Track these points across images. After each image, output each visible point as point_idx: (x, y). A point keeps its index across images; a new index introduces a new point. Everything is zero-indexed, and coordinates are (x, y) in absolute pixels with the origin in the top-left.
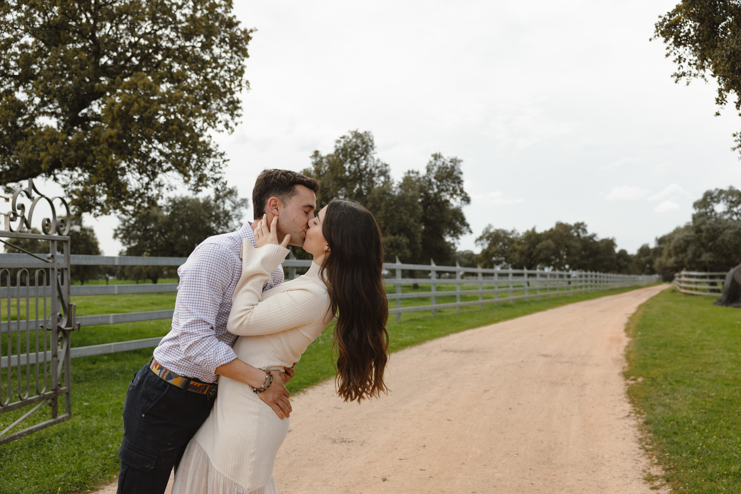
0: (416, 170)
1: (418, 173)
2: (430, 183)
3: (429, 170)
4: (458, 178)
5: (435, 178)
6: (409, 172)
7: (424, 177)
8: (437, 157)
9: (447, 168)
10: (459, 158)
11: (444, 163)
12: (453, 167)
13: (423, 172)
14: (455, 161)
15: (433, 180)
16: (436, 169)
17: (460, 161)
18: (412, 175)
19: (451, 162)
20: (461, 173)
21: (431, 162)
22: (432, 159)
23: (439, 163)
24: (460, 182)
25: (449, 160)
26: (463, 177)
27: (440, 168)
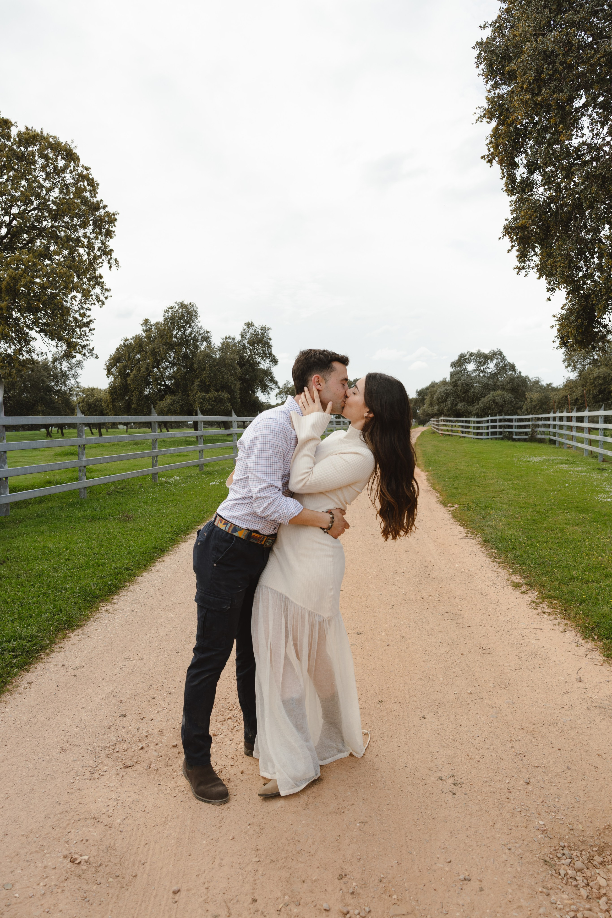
0: (232, 336)
1: (234, 339)
2: (244, 347)
3: (242, 337)
4: (268, 343)
5: (248, 343)
6: (226, 338)
7: (239, 342)
8: (249, 325)
9: (258, 335)
10: (267, 326)
11: (255, 330)
12: (263, 334)
13: (238, 338)
14: (264, 329)
15: (246, 345)
16: (249, 335)
17: (269, 329)
18: (228, 340)
19: (261, 330)
20: (270, 339)
21: (244, 330)
22: (245, 327)
23: (251, 331)
24: (269, 346)
25: (260, 328)
26: (272, 343)
27: (252, 334)
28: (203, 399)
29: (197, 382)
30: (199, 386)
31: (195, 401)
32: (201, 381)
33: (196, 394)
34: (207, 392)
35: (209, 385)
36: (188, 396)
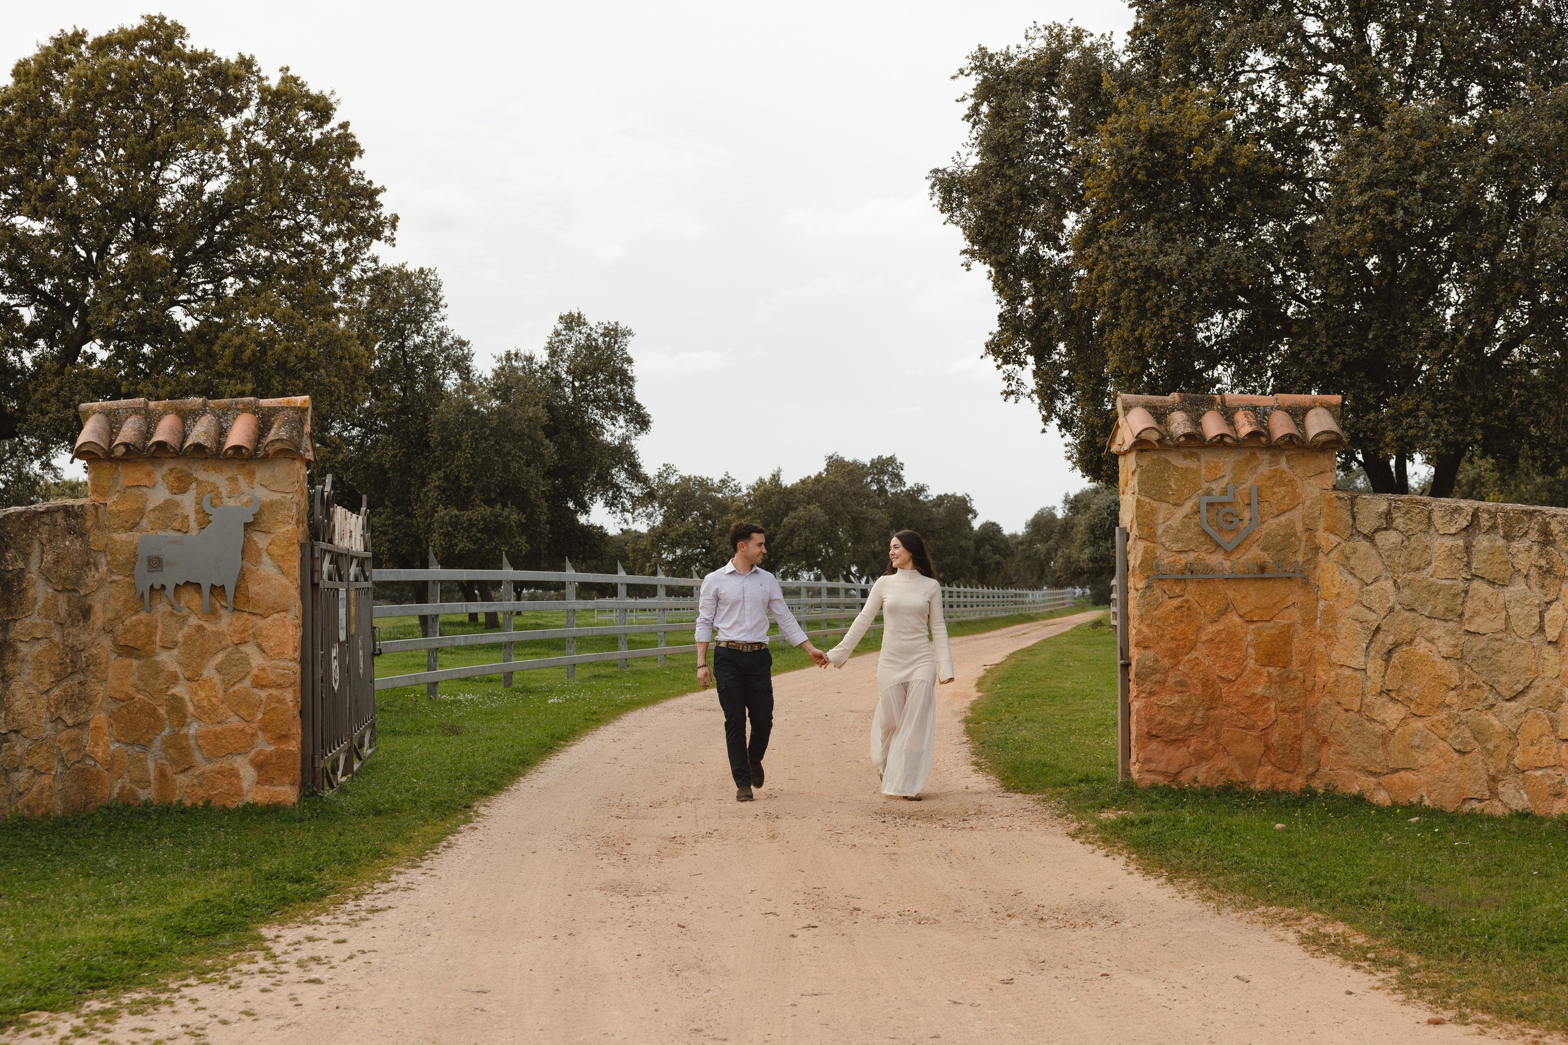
0: (525, 351)
1: (529, 359)
2: (557, 381)
3: (553, 353)
4: (623, 372)
5: (568, 371)
6: (508, 357)
7: (543, 369)
8: (572, 321)
9: (597, 348)
10: (622, 325)
11: (588, 337)
12: (609, 346)
13: (542, 357)
14: (613, 333)
15: (564, 376)
16: (570, 349)
17: (628, 333)
18: (514, 363)
19: (604, 335)
20: (630, 361)
21: (557, 334)
22: (560, 326)
23: (579, 338)
24: (627, 380)
25: (600, 331)
26: (634, 370)
27: (578, 345)
28: (454, 524)
29: (435, 479)
30: (443, 490)
31: (429, 529)
32: (446, 478)
33: (434, 510)
34: (463, 505)
35: (470, 489)
36: (410, 515)
